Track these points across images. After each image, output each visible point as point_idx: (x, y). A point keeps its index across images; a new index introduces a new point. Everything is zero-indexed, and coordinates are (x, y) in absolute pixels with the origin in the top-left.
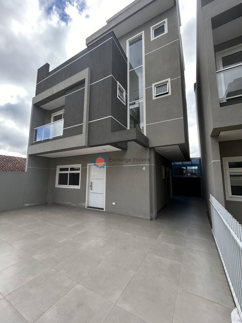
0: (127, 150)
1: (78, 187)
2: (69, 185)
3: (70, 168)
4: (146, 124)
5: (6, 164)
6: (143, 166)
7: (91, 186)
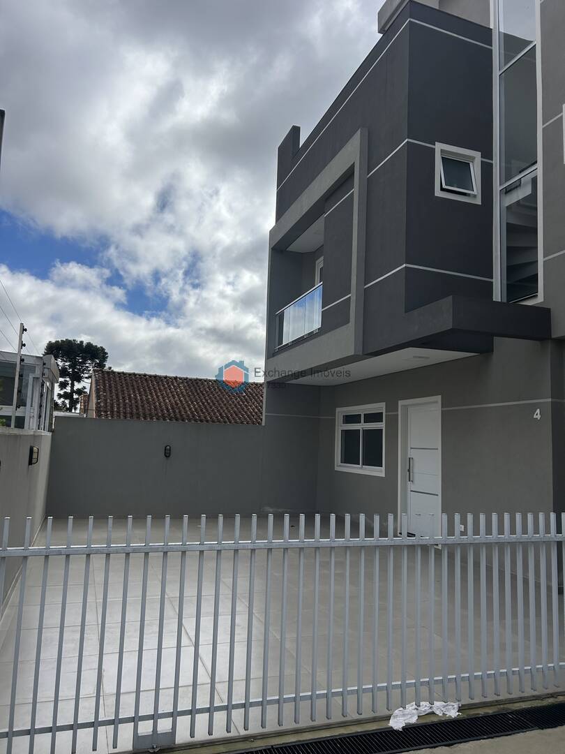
0: (493, 351)
1: (379, 472)
2: (363, 464)
3: (365, 415)
4: (544, 257)
5: (246, 406)
6: (535, 407)
7: (409, 471)
